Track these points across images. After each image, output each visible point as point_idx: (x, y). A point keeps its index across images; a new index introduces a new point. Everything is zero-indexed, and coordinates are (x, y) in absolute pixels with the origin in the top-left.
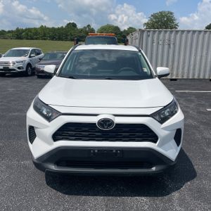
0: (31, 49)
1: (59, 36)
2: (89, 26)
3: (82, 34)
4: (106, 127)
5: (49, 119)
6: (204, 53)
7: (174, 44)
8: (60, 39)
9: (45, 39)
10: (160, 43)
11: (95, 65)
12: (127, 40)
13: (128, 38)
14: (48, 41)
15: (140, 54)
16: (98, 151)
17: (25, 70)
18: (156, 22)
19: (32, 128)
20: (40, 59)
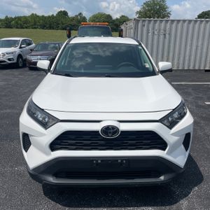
0: (21, 39)
1: (50, 25)
2: (81, 14)
3: (74, 22)
4: (110, 135)
5: (45, 125)
6: (200, 43)
7: (169, 34)
8: (51, 28)
9: (35, 28)
10: (156, 33)
11: (89, 60)
12: (122, 30)
13: (123, 27)
14: (38, 30)
15: (140, 47)
16: (102, 161)
17: (15, 61)
18: (149, 10)
19: (26, 136)
20: (31, 50)
